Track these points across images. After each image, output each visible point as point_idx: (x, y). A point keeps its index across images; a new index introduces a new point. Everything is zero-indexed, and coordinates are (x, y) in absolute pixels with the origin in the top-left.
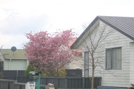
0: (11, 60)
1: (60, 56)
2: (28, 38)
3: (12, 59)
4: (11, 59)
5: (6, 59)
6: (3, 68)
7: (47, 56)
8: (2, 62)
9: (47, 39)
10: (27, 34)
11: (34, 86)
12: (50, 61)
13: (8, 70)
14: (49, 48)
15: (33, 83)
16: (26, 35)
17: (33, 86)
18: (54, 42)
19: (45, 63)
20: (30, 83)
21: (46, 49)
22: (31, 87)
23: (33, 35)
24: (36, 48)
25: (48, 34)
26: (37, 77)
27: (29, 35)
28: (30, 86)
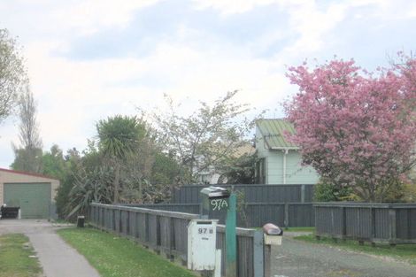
0: (287, 152)
1: (394, 138)
2: (294, 81)
3: (289, 151)
4: (287, 149)
5: (271, 150)
6: (264, 178)
7: (352, 138)
8: (263, 160)
9: (353, 85)
10: (291, 70)
11: (211, 231)
12: (361, 153)
13: (280, 183)
14: (358, 113)
15: (210, 223)
16: (289, 73)
17: (208, 231)
18: (375, 94)
19: (345, 161)
20: (198, 223)
21: (347, 115)
22: (203, 235)
23: (311, 71)
24: (315, 112)
25: (357, 68)
26: (225, 202)
27: (297, 72)
28: (200, 231)
